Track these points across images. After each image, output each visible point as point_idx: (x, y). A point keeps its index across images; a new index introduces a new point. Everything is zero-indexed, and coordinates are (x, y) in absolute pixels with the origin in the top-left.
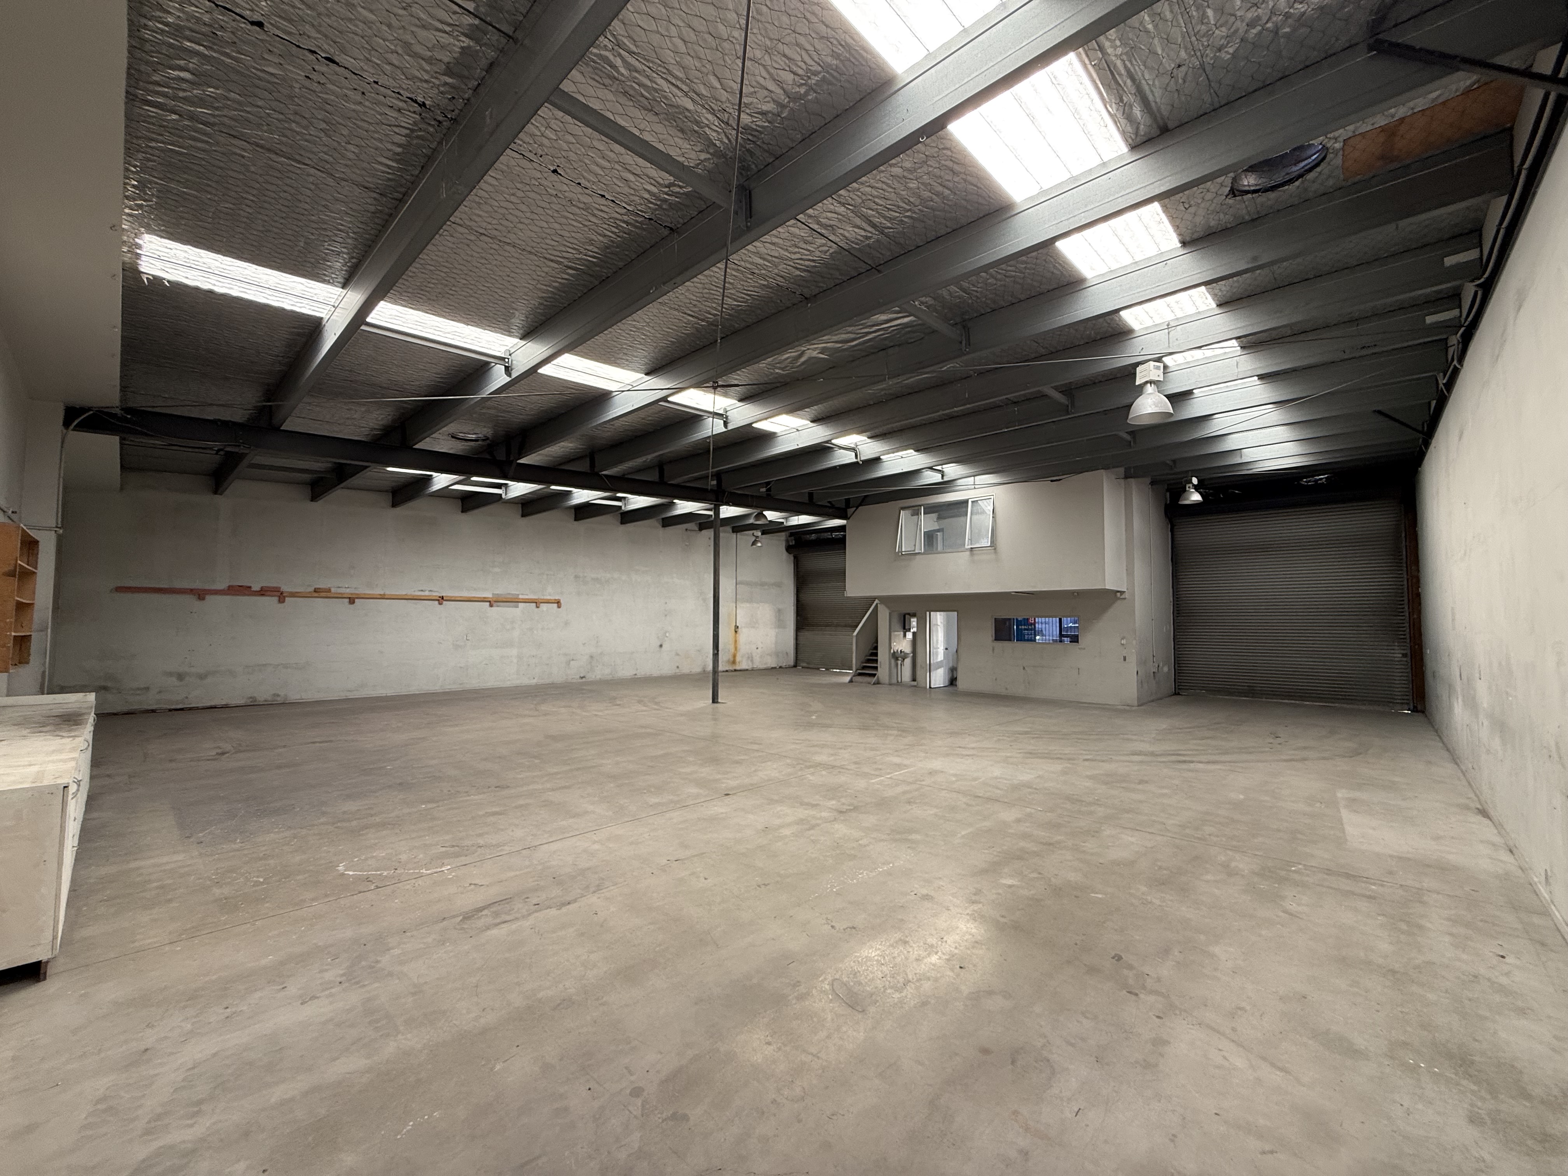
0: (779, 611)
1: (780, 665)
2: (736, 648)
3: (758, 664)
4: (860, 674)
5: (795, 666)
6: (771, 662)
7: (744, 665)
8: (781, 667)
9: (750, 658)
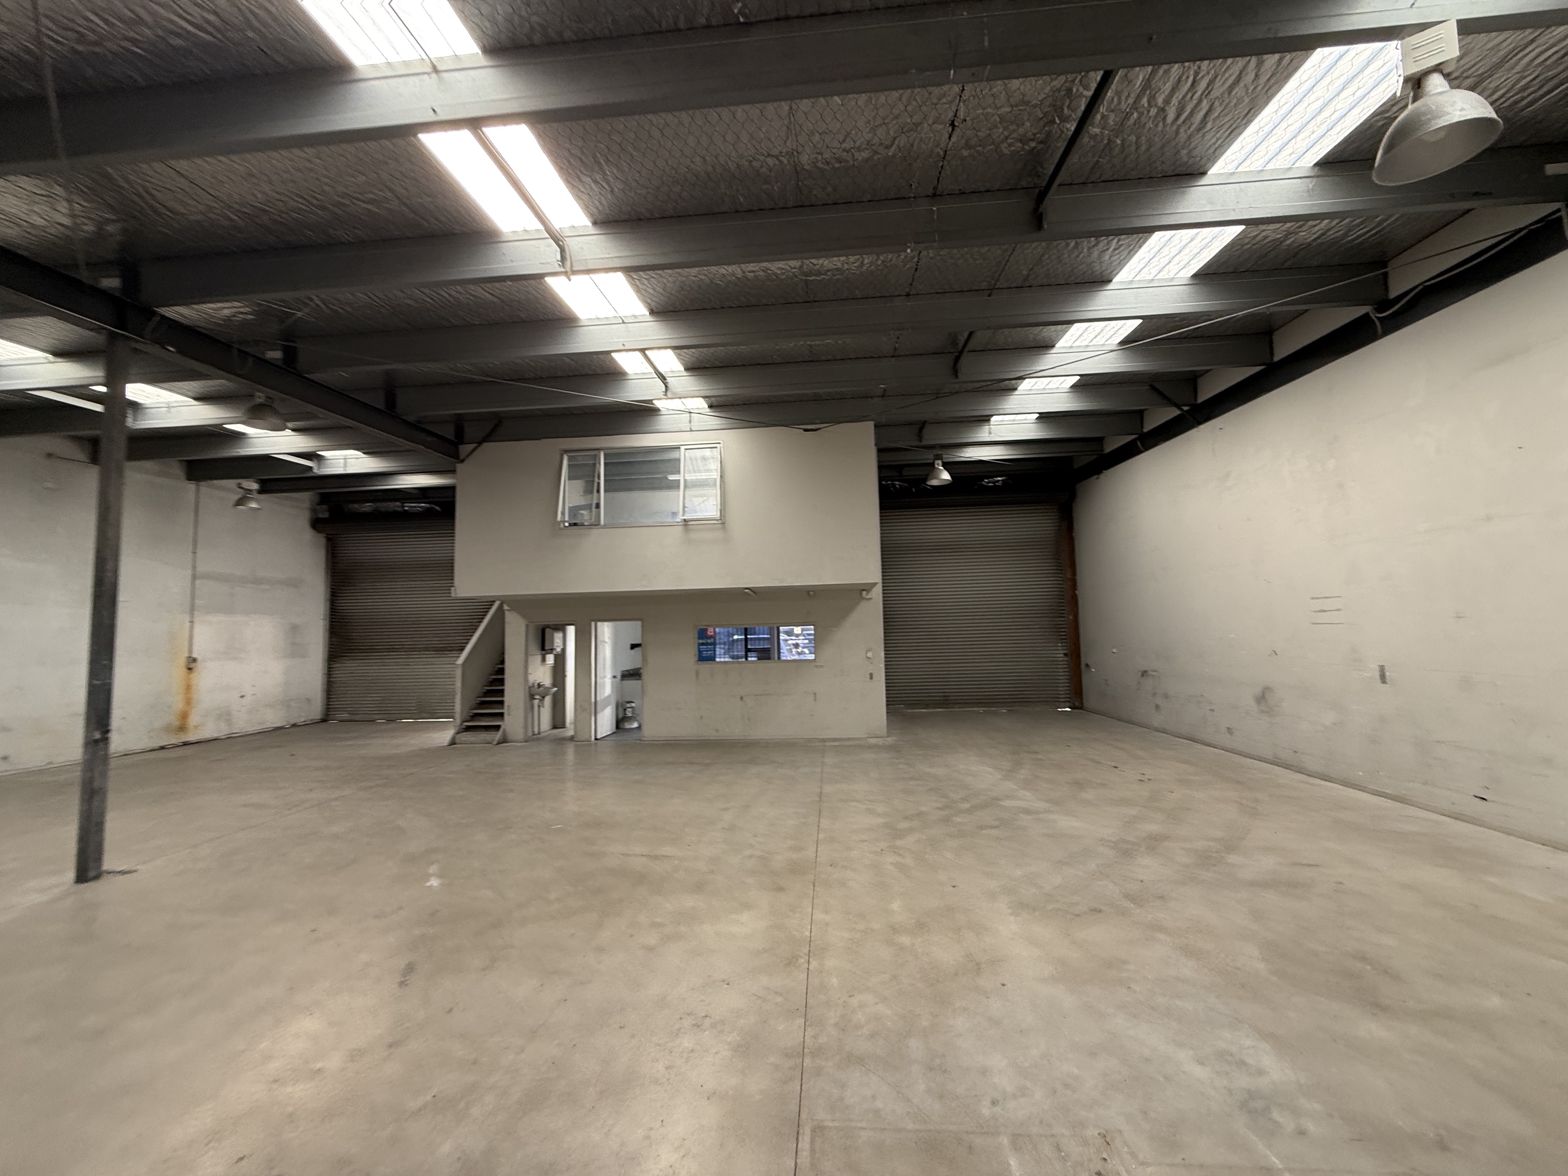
0: (294, 629)
1: (292, 722)
2: (188, 702)
3: (243, 724)
4: (468, 729)
5: (324, 720)
6: (273, 718)
7: (209, 731)
8: (294, 725)
9: (225, 715)
